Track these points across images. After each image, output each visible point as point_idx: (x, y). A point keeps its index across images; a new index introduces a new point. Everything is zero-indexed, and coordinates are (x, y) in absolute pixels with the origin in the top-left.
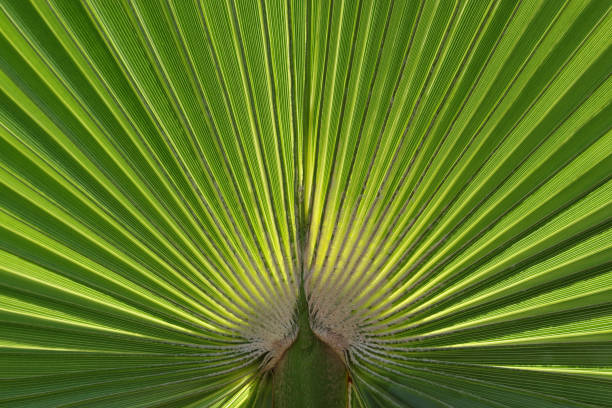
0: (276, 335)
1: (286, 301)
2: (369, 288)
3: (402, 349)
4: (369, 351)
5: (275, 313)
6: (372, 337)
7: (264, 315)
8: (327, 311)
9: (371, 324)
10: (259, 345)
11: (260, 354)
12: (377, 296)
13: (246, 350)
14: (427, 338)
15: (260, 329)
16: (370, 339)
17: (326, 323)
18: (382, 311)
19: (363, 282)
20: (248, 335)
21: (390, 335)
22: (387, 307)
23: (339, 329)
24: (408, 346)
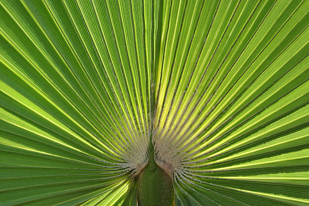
0: (138, 161)
1: (144, 143)
2: (188, 141)
3: (201, 176)
4: (183, 175)
5: (139, 149)
6: (187, 168)
7: (134, 149)
8: (163, 152)
9: (187, 161)
10: (130, 165)
11: (130, 170)
12: (193, 145)
13: (124, 167)
14: (215, 172)
15: (132, 156)
16: (186, 169)
17: (163, 158)
18: (194, 154)
19: (184, 138)
20: (126, 159)
21: (196, 167)
22: (197, 152)
23: (169, 162)
24: (204, 175)
